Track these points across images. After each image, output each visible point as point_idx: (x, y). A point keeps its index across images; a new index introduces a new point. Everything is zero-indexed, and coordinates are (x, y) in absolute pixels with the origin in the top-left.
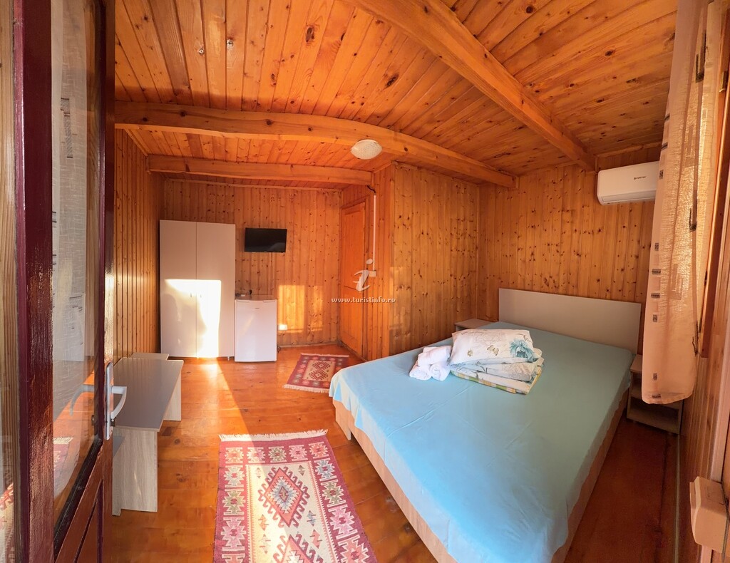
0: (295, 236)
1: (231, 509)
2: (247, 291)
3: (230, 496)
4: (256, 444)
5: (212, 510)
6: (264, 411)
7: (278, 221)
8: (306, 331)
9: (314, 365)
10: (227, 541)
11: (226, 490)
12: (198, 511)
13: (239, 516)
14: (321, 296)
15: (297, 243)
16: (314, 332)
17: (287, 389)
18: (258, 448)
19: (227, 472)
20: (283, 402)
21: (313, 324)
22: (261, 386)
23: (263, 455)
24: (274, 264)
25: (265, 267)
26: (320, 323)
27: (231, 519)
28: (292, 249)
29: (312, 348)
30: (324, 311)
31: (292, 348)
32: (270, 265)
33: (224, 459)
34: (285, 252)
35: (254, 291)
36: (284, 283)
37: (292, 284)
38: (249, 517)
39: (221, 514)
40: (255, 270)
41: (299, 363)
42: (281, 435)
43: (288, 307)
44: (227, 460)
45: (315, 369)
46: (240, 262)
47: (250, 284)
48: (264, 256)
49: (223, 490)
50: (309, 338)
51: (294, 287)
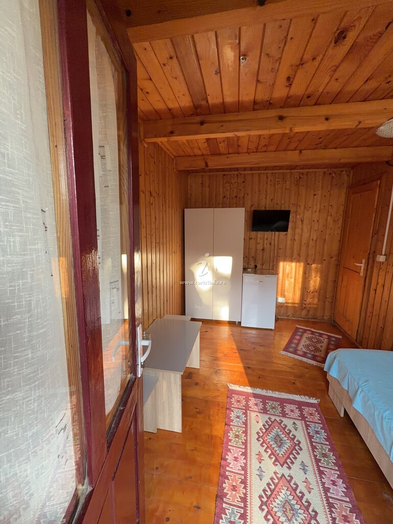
0: (298, 216)
1: (234, 441)
2: (252, 265)
3: (234, 432)
4: (256, 396)
5: (221, 439)
6: (263, 370)
7: (283, 202)
8: (302, 306)
9: (308, 338)
10: (230, 463)
11: (231, 427)
12: (210, 437)
13: (241, 448)
14: (319, 275)
15: (299, 223)
16: (309, 308)
17: (283, 355)
18: (257, 399)
19: (232, 413)
20: (280, 366)
21: (309, 300)
22: (262, 349)
23: (261, 406)
24: (276, 243)
25: (268, 244)
26: (316, 300)
27: (234, 448)
28: (294, 229)
29: (306, 322)
30: (320, 289)
31: (288, 320)
32: (273, 243)
33: (231, 403)
34: (287, 231)
35: (259, 266)
36: (285, 260)
37: (292, 261)
38: (249, 451)
39: (227, 443)
40: (260, 247)
41: (294, 334)
42: (277, 393)
43: (287, 282)
44: (233, 404)
45: (308, 342)
46: (247, 240)
47: (255, 260)
48: (268, 235)
49: (229, 425)
50: (304, 312)
51: (294, 264)
